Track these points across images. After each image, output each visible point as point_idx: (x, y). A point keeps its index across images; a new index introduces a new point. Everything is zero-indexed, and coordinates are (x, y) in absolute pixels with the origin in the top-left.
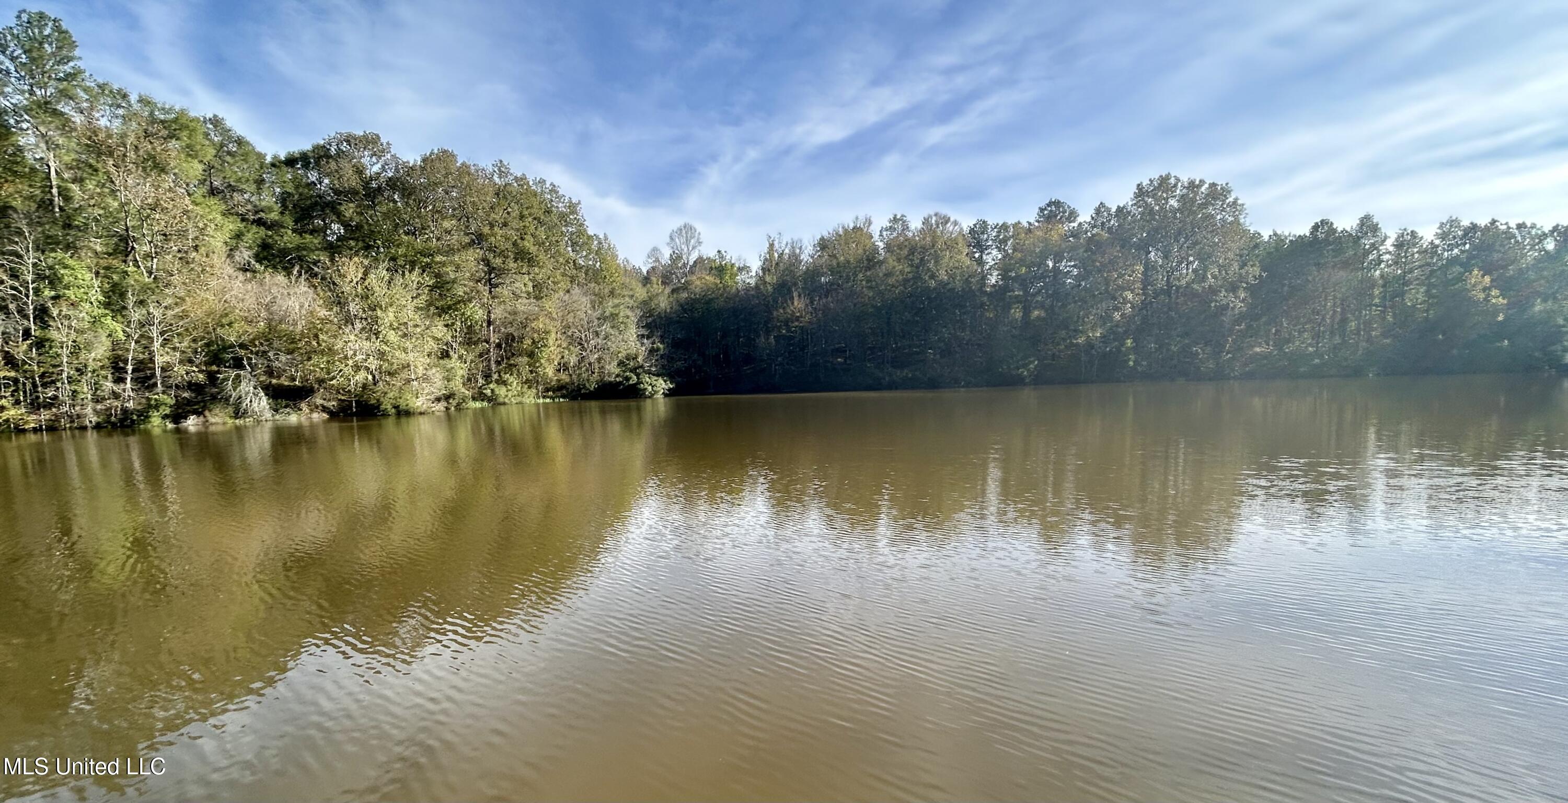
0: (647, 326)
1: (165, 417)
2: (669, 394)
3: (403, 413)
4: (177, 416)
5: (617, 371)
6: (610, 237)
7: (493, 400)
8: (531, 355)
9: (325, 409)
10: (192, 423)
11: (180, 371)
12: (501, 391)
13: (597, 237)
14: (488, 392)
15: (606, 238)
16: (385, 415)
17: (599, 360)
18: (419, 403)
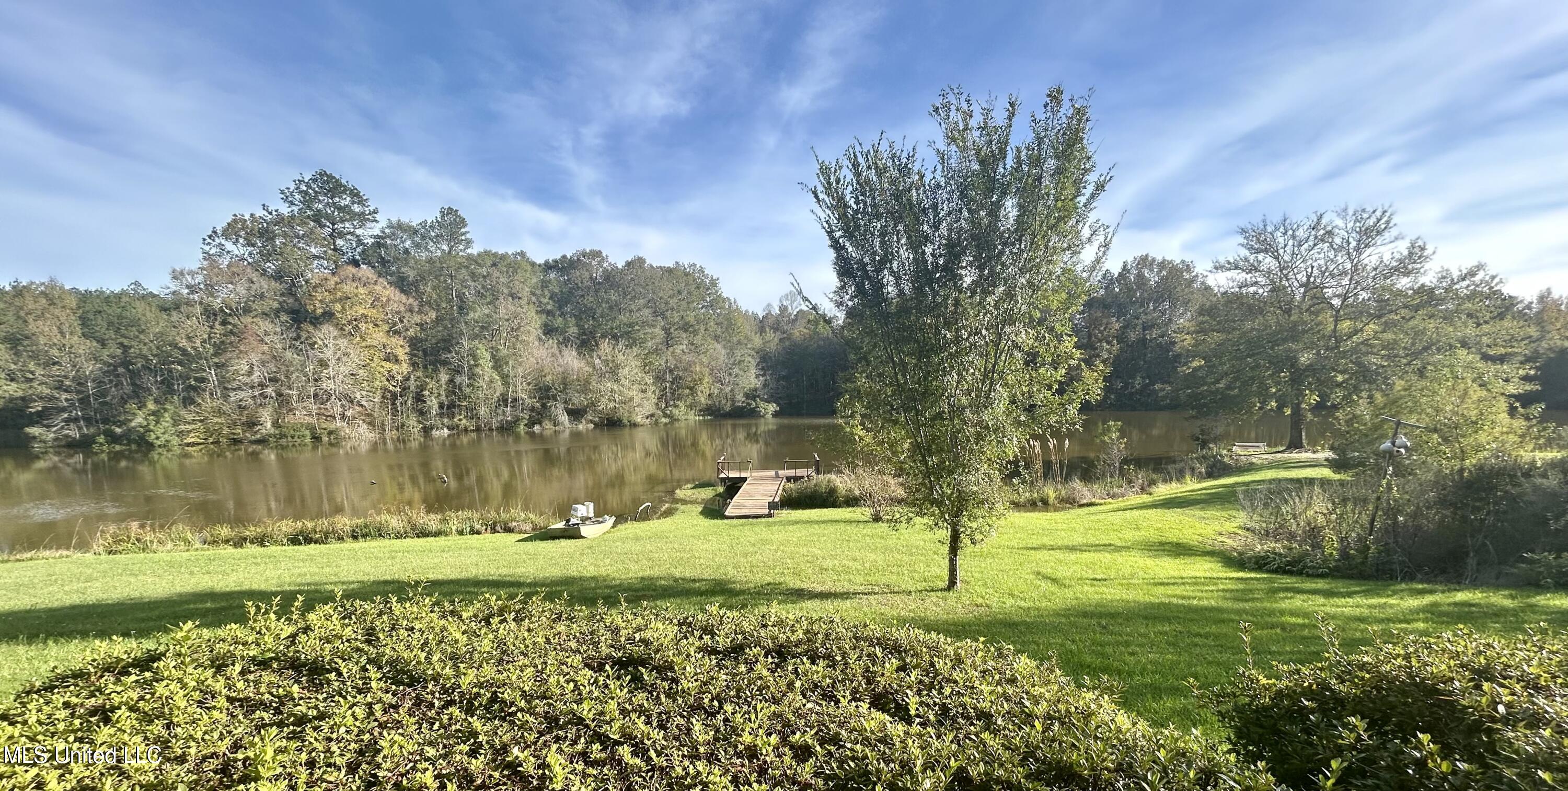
0: (763, 369)
1: (526, 425)
2: (776, 415)
3: (634, 425)
4: (531, 424)
5: (744, 399)
6: (738, 301)
7: (670, 416)
8: (691, 389)
9: (591, 421)
10: (537, 428)
11: (528, 401)
12: (675, 411)
13: (729, 300)
14: (668, 412)
15: (735, 302)
16: (625, 426)
17: (732, 390)
18: (639, 419)
